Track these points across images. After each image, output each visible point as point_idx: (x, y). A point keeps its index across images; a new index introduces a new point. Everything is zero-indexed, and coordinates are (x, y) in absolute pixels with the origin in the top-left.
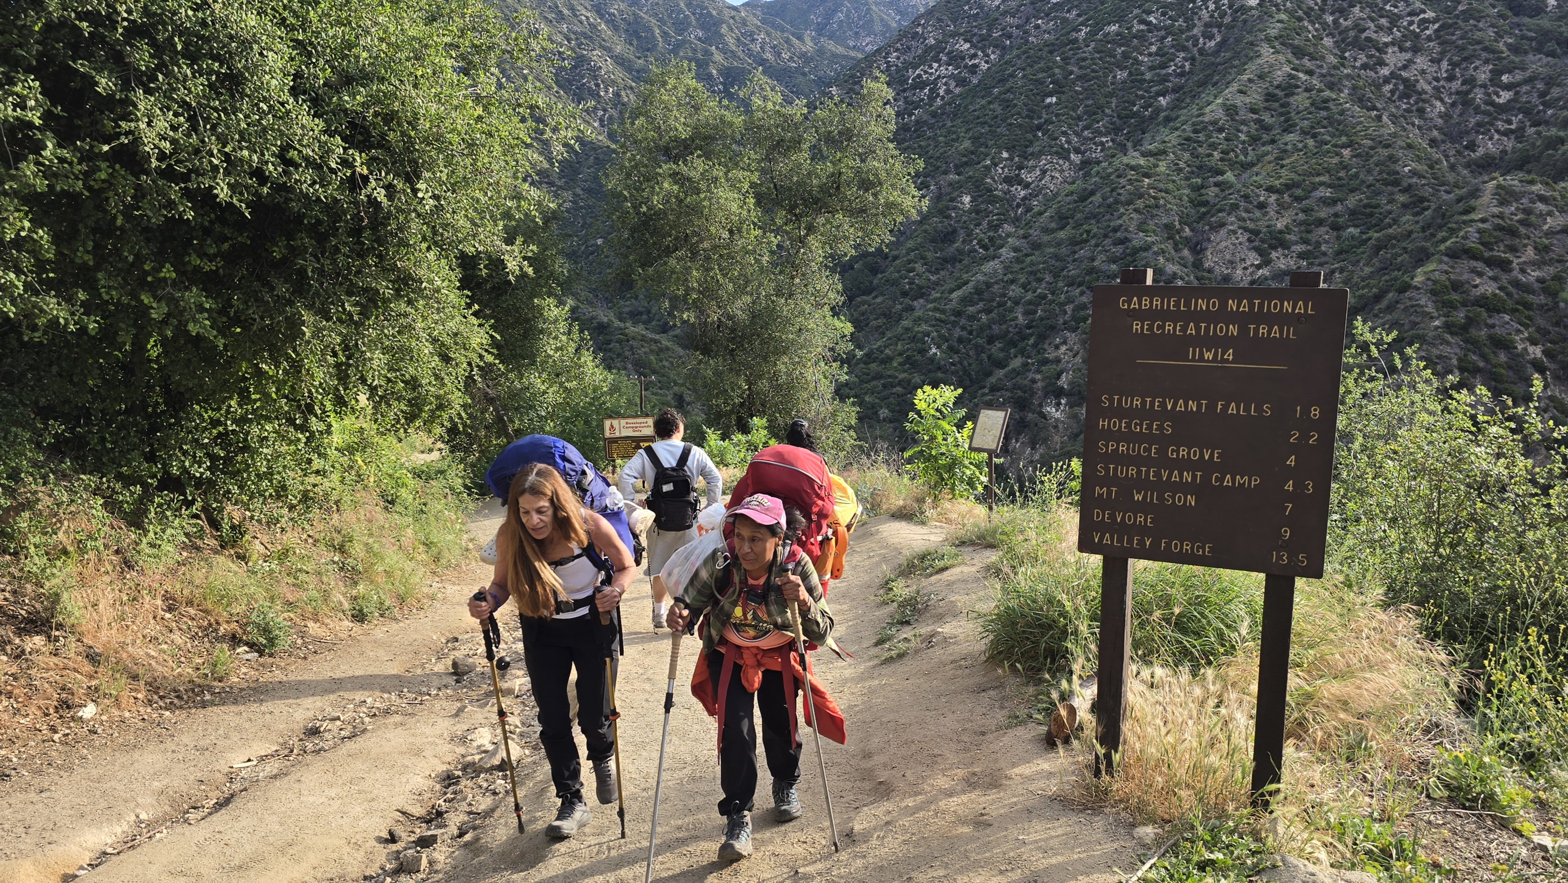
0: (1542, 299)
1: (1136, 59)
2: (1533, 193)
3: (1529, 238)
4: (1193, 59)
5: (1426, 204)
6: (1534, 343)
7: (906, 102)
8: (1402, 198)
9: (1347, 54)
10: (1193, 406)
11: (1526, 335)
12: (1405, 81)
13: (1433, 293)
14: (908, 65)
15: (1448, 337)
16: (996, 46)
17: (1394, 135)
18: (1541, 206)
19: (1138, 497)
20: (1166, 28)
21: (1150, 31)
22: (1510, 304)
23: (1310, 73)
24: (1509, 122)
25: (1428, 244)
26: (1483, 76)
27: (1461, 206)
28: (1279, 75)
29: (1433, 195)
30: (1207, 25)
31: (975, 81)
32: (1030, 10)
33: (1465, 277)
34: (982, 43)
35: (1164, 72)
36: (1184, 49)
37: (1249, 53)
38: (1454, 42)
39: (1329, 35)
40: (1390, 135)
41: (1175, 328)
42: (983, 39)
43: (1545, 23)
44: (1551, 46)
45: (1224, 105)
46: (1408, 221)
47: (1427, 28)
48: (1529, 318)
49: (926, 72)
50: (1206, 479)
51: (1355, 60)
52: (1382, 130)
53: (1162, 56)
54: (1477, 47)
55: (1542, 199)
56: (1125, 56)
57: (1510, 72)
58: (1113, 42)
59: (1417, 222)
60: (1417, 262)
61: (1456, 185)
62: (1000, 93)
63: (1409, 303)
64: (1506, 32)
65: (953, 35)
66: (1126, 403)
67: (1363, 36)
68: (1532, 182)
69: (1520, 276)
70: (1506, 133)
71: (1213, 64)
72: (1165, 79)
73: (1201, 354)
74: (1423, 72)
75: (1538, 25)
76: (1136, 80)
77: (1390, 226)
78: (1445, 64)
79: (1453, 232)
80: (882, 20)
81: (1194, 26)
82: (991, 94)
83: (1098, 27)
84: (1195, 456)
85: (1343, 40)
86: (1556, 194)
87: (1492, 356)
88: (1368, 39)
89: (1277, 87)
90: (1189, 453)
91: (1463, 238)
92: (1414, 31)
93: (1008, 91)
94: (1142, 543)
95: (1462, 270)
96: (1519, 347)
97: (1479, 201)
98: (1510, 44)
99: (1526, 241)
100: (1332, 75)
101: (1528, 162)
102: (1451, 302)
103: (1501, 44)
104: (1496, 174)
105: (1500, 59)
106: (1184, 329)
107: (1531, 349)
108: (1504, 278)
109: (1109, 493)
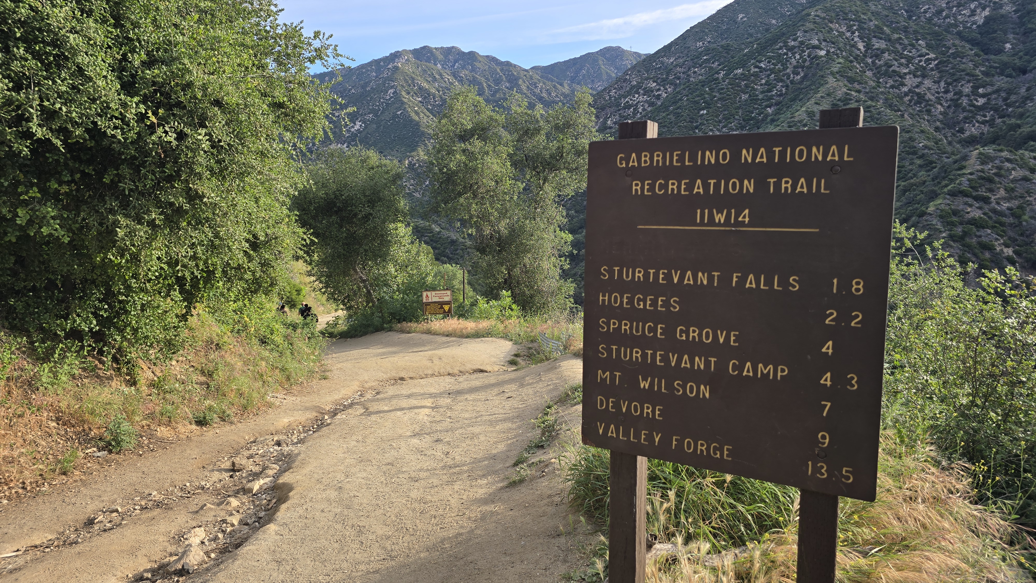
0: (1011, 220)
1: (753, 88)
2: (1002, 157)
3: (1001, 184)
4: (787, 86)
5: (934, 165)
6: (1007, 246)
7: (620, 116)
8: (918, 162)
9: (881, 80)
10: (703, 278)
11: (1002, 241)
12: (918, 94)
13: (941, 217)
14: (621, 96)
15: (952, 243)
16: (671, 84)
17: (913, 125)
18: (1008, 165)
19: (645, 385)
20: (770, 70)
21: (761, 72)
22: (991, 223)
23: (859, 91)
24: (985, 116)
25: (936, 188)
26: (967, 89)
27: (956, 166)
28: (840, 94)
29: (938, 159)
30: (795, 67)
31: (659, 103)
32: (691, 63)
33: (961, 207)
34: (663, 82)
35: (770, 94)
36: (782, 81)
37: (821, 81)
38: (947, 71)
39: (871, 69)
40: (909, 125)
41: (679, 187)
42: (664, 80)
43: (1004, 58)
44: (1009, 71)
45: (807, 111)
46: (923, 175)
47: (930, 64)
48: (1004, 231)
49: (631, 100)
50: (722, 366)
51: (886, 83)
52: (904, 123)
53: (769, 85)
54: (962, 73)
55: (1008, 160)
56: (747, 86)
57: (984, 87)
58: (739, 79)
59: (929, 176)
60: (930, 199)
61: (953, 153)
62: (674, 109)
63: (925, 223)
64: (980, 64)
65: (647, 79)
66: (627, 276)
67: (891, 69)
68: (1001, 151)
69: (996, 206)
70: (983, 123)
71: (799, 88)
72: (771, 98)
73: (711, 216)
74: (929, 89)
75: (1000, 60)
76: (753, 99)
77: (912, 178)
78: (942, 84)
79: (952, 181)
80: (607, 73)
81: (788, 68)
82: (668, 110)
83: (730, 71)
84: (707, 338)
85: (878, 72)
86: (1017, 157)
87: (980, 254)
88: (894, 71)
89: (839, 100)
90: (700, 335)
91: (958, 184)
92: (922, 66)
93: (678, 108)
94: (650, 438)
95: (959, 203)
96: (998, 249)
97: (967, 163)
98: (983, 71)
99: (999, 186)
100: (872, 93)
101: (998, 139)
102: (952, 222)
103: (977, 71)
104: (978, 146)
105: (977, 80)
106: (690, 187)
107: (1005, 250)
108: (986, 208)
109: (613, 378)
